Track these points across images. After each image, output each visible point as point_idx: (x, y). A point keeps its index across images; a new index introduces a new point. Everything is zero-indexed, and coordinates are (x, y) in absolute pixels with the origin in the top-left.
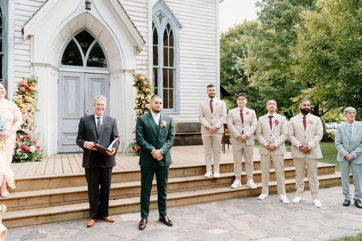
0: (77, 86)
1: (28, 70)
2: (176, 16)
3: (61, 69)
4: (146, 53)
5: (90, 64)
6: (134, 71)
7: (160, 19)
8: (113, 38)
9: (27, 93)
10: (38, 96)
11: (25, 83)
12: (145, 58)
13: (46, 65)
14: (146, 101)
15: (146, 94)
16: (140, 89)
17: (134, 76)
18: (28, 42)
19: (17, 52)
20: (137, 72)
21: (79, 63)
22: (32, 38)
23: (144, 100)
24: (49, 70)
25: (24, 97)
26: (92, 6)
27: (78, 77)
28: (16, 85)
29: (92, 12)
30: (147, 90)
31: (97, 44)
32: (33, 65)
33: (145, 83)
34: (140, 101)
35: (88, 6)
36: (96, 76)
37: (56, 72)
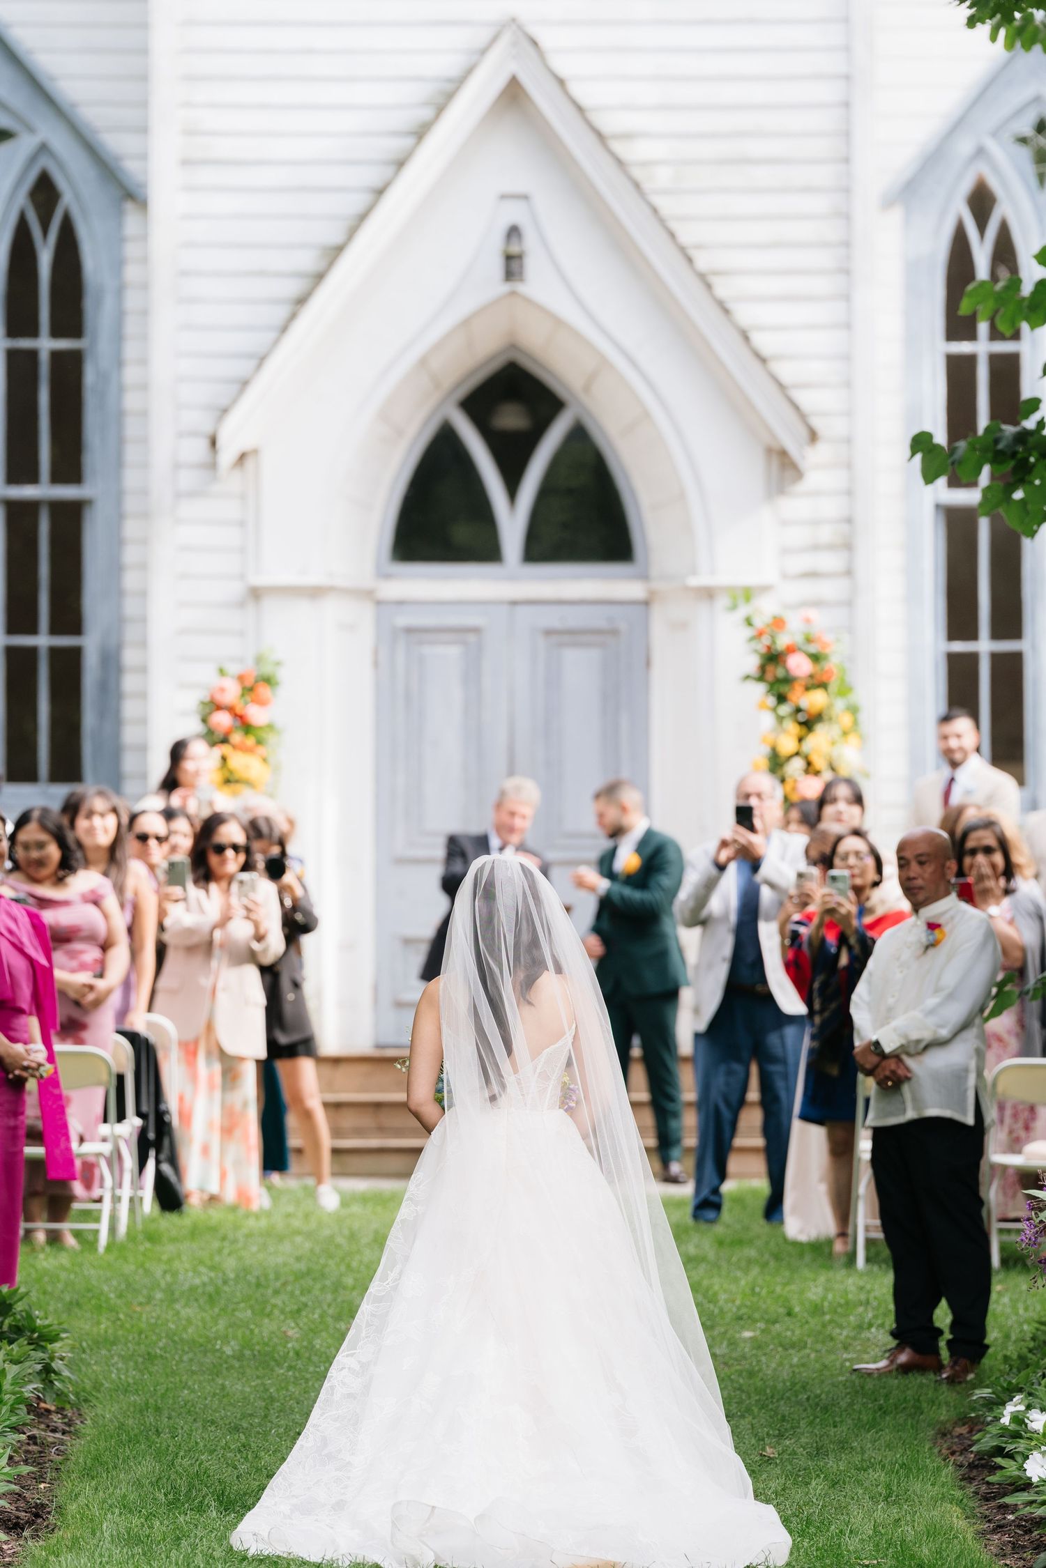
0: (471, 676)
1: (231, 620)
3: (390, 591)
4: (834, 480)
5: (538, 550)
6: (748, 594)
8: (646, 415)
9: (236, 738)
11: (231, 693)
12: (833, 505)
13: (315, 593)
14: (809, 764)
15: (809, 723)
16: (782, 699)
17: (749, 622)
18: (232, 482)
19: (186, 533)
20: (792, 592)
21: (483, 548)
22: (250, 463)
23: (797, 754)
24: (332, 609)
25: (224, 759)
26: (534, 265)
27: (476, 630)
28: (191, 700)
29: (538, 286)
30: (814, 700)
31: (579, 432)
32: (256, 594)
33: (799, 665)
34: (776, 763)
35: (512, 265)
36: (575, 617)
37: (365, 615)
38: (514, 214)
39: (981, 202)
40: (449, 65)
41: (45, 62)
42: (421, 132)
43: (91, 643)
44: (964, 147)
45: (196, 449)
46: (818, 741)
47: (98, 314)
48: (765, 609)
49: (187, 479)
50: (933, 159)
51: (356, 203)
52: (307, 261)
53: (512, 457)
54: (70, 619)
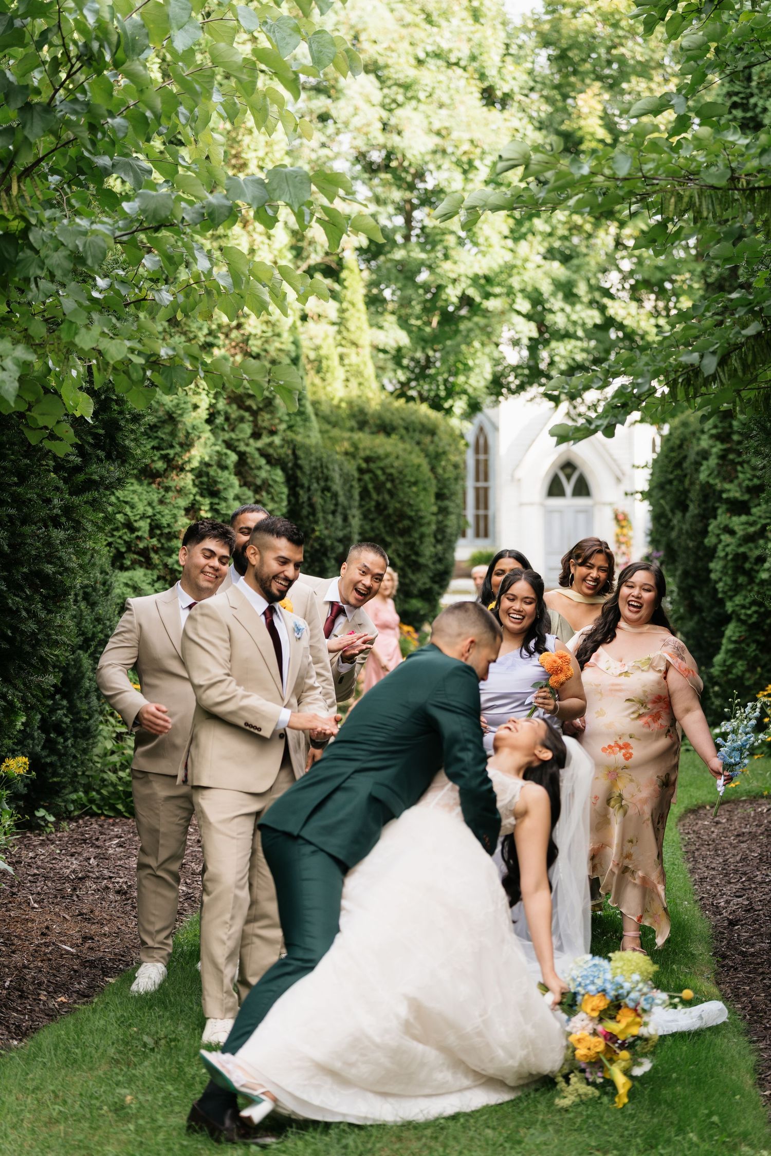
0: (562, 519)
1: (517, 509)
3: (547, 502)
4: (628, 483)
5: (574, 495)
6: (612, 503)
12: (628, 487)
13: (532, 504)
15: (622, 527)
16: (618, 522)
17: (612, 509)
18: (516, 484)
19: (509, 493)
20: (620, 503)
21: (563, 495)
22: (520, 481)
24: (535, 507)
27: (562, 510)
30: (625, 524)
31: (581, 473)
32: (521, 504)
33: (621, 517)
34: (617, 535)
36: (581, 508)
37: (542, 507)
43: (490, 513)
45: (510, 478)
47: (492, 451)
48: (616, 507)
49: (508, 483)
52: (529, 442)
53: (568, 477)
54: (486, 507)
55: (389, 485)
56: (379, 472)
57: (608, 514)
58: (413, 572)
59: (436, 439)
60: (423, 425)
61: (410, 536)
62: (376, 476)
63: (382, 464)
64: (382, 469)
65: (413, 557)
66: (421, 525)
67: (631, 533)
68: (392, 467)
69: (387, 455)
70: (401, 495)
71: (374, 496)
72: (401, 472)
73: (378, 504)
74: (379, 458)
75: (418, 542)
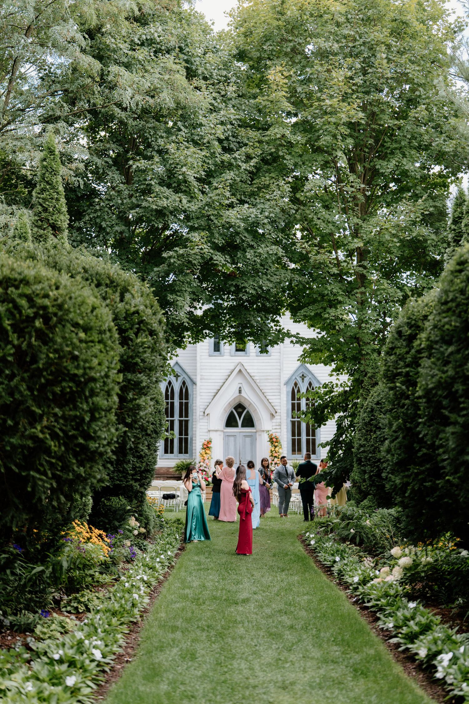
0: (235, 441)
1: (206, 434)
2: (316, 375)
3: (225, 431)
4: (279, 417)
5: (243, 426)
6: (268, 431)
7: (303, 379)
8: (256, 410)
9: (207, 448)
10: (213, 450)
11: (206, 443)
12: (279, 421)
13: (216, 431)
15: (276, 447)
16: (272, 444)
17: (268, 434)
18: (206, 417)
19: (201, 424)
20: (274, 431)
21: (236, 426)
22: (209, 415)
23: (274, 450)
24: (218, 433)
25: (205, 451)
26: (243, 391)
27: (236, 435)
28: (201, 444)
29: (243, 394)
30: (276, 444)
31: (248, 412)
32: (209, 431)
33: (274, 440)
34: (272, 451)
35: (240, 392)
36: (248, 434)
37: (222, 433)
38: (240, 385)
39: (296, 384)
40: (233, 368)
41: (184, 367)
42: (229, 376)
43: (189, 437)
44: (294, 378)
45: (202, 413)
46: (277, 449)
47: (190, 397)
48: (271, 433)
49: (201, 417)
50: (290, 379)
51: (221, 384)
52: (215, 391)
53: (240, 415)
54: (187, 434)
55: (38, 323)
56: (23, 302)
57: (266, 438)
58: (81, 464)
59: (127, 296)
60: (112, 282)
61: (76, 408)
62: (17, 307)
63: (28, 291)
64: (30, 299)
65: (81, 441)
66: (93, 393)
67: (280, 451)
68: (46, 296)
69: (38, 280)
70: (59, 340)
71: (14, 338)
72: (60, 307)
73: (19, 353)
74: (25, 282)
75: (87, 419)
